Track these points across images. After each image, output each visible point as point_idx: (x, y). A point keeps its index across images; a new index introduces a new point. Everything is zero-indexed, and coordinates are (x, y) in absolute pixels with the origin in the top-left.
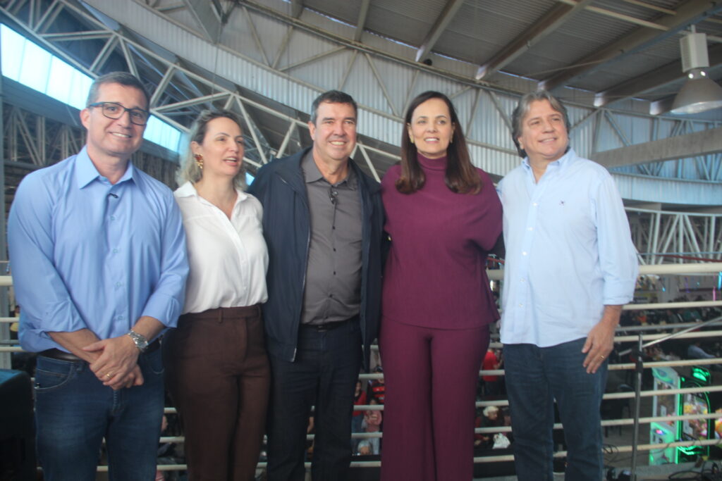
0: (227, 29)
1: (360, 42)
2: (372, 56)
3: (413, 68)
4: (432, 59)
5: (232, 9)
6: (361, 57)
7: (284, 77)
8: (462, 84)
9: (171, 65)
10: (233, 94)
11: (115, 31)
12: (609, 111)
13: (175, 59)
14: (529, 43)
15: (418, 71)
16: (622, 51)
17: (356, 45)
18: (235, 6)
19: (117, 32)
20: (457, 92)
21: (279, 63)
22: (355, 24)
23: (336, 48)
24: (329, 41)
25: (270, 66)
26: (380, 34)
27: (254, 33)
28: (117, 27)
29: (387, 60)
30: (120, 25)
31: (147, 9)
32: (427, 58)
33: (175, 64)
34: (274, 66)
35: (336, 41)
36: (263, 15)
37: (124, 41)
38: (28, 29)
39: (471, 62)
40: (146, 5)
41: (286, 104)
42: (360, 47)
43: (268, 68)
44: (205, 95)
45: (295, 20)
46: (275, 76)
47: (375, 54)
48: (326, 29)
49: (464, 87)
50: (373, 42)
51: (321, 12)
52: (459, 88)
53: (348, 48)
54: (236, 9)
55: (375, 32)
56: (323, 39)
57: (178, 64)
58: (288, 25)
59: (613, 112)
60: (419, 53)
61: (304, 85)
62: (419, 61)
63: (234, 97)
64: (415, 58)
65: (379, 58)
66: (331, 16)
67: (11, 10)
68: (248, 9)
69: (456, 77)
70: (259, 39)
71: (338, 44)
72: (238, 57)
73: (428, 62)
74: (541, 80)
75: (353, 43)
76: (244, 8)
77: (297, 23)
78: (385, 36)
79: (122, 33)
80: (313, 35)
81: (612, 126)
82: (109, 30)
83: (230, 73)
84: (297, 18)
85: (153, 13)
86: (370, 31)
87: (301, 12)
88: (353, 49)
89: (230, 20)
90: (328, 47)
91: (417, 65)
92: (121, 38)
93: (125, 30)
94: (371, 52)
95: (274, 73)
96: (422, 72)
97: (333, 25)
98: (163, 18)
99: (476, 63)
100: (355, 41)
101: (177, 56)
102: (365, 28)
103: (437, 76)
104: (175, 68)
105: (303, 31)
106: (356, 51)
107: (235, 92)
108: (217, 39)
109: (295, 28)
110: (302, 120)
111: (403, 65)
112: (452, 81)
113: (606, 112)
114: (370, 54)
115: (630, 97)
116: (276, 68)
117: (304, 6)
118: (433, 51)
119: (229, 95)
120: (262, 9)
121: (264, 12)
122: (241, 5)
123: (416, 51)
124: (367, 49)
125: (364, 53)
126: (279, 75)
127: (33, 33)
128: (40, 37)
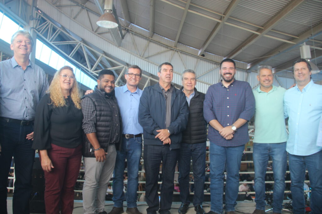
0: (123, 41)
1: (176, 47)
2: (181, 53)
3: (197, 58)
4: (204, 54)
5: (126, 34)
6: (176, 53)
7: (145, 60)
8: (216, 64)
9: (101, 55)
10: (125, 67)
11: (80, 41)
12: (276, 75)
13: (103, 52)
14: (243, 48)
15: (199, 59)
16: (279, 52)
17: (174, 48)
18: (127, 32)
19: (81, 41)
20: (215, 67)
21: (144, 55)
22: (174, 40)
23: (166, 49)
24: (163, 46)
25: (140, 56)
26: (184, 44)
27: (134, 43)
28: (81, 40)
29: (187, 55)
30: (82, 39)
31: (93, 33)
32: (203, 54)
33: (103, 54)
34: (142, 56)
35: (167, 47)
36: (138, 36)
37: (83, 45)
38: (47, 40)
39: (221, 56)
40: (92, 32)
41: (146, 71)
42: (176, 49)
43: (140, 57)
44: (112, 67)
45: (150, 38)
46: (142, 60)
47: (182, 52)
48: (163, 42)
49: (217, 65)
50: (182, 47)
51: (161, 35)
52: (216, 66)
53: (171, 50)
54: (127, 33)
55: (182, 44)
56: (161, 45)
57: (104, 54)
58: (148, 40)
59: (279, 76)
60: (200, 52)
61: (153, 64)
62: (199, 55)
63: (126, 68)
64: (198, 54)
65: (183, 53)
66: (165, 37)
67: (41, 33)
68: (132, 34)
69: (214, 62)
70: (136, 45)
71: (167, 48)
72: (127, 52)
73: (203, 55)
74: (249, 63)
75: (173, 47)
76: (131, 33)
77: (151, 39)
78: (186, 45)
79: (82, 42)
80: (157, 44)
81: (278, 82)
82: (77, 41)
83: (124, 59)
84: (151, 37)
85: (95, 34)
86: (180, 43)
87: (153, 35)
88: (173, 50)
89: (125, 38)
90: (163, 49)
91: (199, 57)
92: (82, 44)
93: (84, 41)
94: (181, 51)
95: (141, 59)
96: (201, 59)
97: (166, 40)
98: (99, 36)
99: (222, 56)
100: (174, 47)
101: (103, 51)
102: (178, 42)
103: (207, 61)
104: (102, 56)
105: (154, 42)
106: (174, 51)
107: (126, 66)
108: (120, 45)
109: (150, 41)
110: (152, 78)
111: (193, 57)
112: (213, 63)
113: (275, 76)
114: (180, 52)
115: (285, 70)
116: (142, 57)
117: (154, 33)
118: (205, 51)
119: (124, 67)
120: (138, 34)
121: (138, 35)
122: (130, 32)
123: (199, 51)
124: (179, 50)
125: (177, 51)
126: (143, 60)
127: (49, 42)
128: (51, 43)
